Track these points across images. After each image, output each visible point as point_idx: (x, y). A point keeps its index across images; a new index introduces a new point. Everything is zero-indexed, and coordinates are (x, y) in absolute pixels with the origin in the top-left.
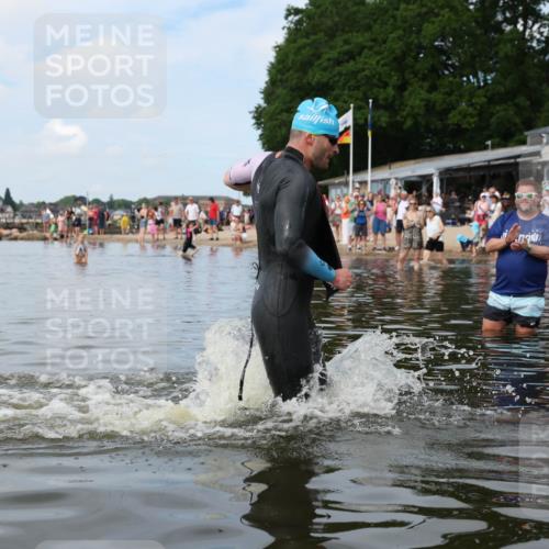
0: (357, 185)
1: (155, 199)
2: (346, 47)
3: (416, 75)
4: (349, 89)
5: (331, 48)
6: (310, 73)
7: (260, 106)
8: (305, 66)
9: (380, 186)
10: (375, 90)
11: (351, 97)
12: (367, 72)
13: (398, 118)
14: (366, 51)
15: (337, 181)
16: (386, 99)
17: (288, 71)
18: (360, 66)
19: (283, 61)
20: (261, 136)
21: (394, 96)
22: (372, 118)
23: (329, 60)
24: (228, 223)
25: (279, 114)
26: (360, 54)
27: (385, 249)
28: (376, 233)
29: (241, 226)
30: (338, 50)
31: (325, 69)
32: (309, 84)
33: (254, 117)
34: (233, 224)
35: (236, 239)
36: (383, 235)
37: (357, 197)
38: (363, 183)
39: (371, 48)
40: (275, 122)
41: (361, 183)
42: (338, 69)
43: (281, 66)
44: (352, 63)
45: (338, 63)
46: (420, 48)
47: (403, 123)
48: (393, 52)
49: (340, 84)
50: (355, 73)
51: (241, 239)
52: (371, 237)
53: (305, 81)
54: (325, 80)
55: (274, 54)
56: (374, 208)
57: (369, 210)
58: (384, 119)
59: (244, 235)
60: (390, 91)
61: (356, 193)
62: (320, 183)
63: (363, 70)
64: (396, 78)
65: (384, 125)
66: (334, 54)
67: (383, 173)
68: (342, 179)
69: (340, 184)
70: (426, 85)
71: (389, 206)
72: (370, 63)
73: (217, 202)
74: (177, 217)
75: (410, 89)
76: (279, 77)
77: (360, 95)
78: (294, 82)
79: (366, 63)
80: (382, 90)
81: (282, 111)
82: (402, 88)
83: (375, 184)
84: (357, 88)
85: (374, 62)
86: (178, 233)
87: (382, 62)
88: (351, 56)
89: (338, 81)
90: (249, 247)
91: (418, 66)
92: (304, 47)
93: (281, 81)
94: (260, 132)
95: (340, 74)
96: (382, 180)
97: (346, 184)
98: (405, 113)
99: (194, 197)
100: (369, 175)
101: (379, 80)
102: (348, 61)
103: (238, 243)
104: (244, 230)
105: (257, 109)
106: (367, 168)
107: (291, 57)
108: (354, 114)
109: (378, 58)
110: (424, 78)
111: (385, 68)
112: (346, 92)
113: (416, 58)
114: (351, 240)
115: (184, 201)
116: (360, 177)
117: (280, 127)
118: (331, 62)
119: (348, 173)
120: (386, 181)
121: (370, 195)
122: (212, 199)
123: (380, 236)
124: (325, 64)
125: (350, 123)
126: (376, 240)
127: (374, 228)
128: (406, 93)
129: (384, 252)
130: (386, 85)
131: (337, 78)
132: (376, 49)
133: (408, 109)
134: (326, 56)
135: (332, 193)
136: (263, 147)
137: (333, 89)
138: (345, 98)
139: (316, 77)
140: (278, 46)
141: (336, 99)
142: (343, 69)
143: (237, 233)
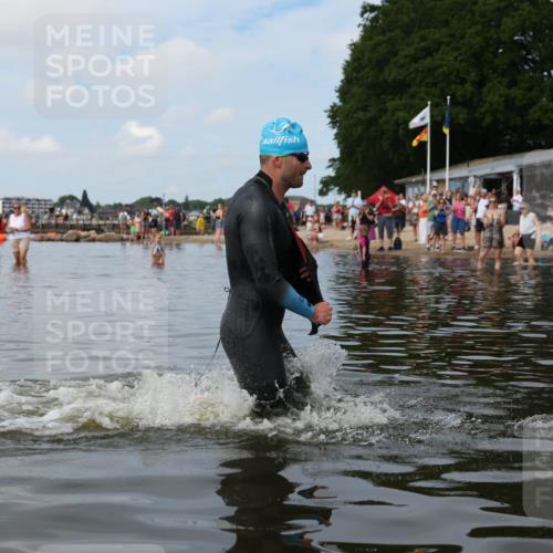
0: (435, 184)
2: (423, 44)
4: (426, 86)
5: (408, 45)
6: (387, 71)
7: (335, 105)
8: (381, 64)
9: (459, 184)
10: (453, 87)
11: (428, 94)
12: (444, 69)
13: (477, 115)
14: (443, 47)
15: (414, 180)
16: (464, 96)
17: (364, 68)
18: (437, 63)
19: (359, 59)
20: (336, 135)
21: (472, 93)
23: (406, 57)
25: (355, 112)
26: (437, 50)
27: (464, 248)
28: (455, 232)
29: (317, 225)
30: (415, 46)
31: (402, 66)
32: (385, 81)
33: (329, 117)
34: (309, 225)
35: (312, 239)
36: (463, 234)
37: (435, 196)
38: (441, 182)
39: (448, 44)
40: (351, 121)
42: (415, 66)
43: (356, 64)
44: (429, 60)
45: (415, 59)
46: (499, 43)
47: (482, 120)
48: (471, 48)
49: (417, 81)
50: (431, 71)
51: (317, 240)
53: (381, 79)
54: (401, 77)
55: (350, 52)
56: (453, 207)
57: (448, 208)
58: (462, 116)
59: (320, 235)
60: (468, 88)
61: (433, 192)
62: (397, 182)
63: (440, 67)
64: (474, 74)
65: (462, 122)
66: (410, 51)
67: (461, 171)
68: (420, 178)
69: (417, 183)
70: (505, 80)
71: (468, 204)
72: (447, 59)
75: (489, 84)
76: (355, 75)
77: (438, 92)
78: (370, 79)
79: (443, 59)
80: (459, 87)
81: (358, 109)
83: (453, 183)
84: (435, 84)
85: (452, 59)
87: (460, 58)
88: (428, 52)
89: (415, 79)
90: (325, 247)
91: (497, 61)
93: (357, 79)
94: (335, 131)
95: (417, 71)
96: (461, 178)
97: (424, 183)
98: (483, 110)
100: (447, 173)
101: (457, 76)
102: (424, 58)
103: (315, 243)
104: (320, 230)
105: (332, 107)
106: (445, 166)
107: (367, 54)
109: (456, 54)
110: (503, 75)
111: (463, 64)
112: (423, 89)
113: (495, 53)
114: (430, 239)
116: (438, 175)
117: (356, 126)
119: (426, 172)
120: (464, 179)
121: (449, 194)
123: (458, 235)
125: (428, 120)
126: (455, 239)
127: (452, 227)
128: (485, 89)
131: (412, 76)
132: (454, 44)
133: (487, 105)
135: (410, 192)
136: (339, 146)
137: (409, 87)
138: (422, 95)
139: (392, 74)
140: (354, 44)
141: (413, 96)
142: (420, 66)
143: (313, 233)
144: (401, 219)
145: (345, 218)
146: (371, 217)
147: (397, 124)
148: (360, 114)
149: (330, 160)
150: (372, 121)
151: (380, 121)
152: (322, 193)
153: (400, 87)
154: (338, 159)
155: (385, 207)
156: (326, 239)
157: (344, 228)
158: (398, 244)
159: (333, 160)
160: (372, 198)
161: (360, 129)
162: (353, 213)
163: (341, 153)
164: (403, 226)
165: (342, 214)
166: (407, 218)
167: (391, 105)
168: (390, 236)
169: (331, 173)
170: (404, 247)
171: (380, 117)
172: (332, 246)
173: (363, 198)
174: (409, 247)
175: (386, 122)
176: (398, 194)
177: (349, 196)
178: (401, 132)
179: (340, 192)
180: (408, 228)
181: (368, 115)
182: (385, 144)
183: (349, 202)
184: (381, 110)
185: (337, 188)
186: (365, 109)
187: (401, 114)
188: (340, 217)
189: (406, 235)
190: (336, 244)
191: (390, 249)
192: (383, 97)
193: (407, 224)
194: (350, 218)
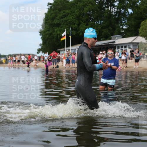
0: (67, 51)
1: (13, 55)
2: (64, 14)
3: (82, 21)
4: (65, 25)
5: (60, 14)
6: (55, 21)
7: (41, 29)
8: (53, 19)
9: (74, 51)
10: (72, 25)
11: (65, 27)
12: (70, 20)
13: (78, 33)
14: (69, 15)
15: (62, 49)
16: (75, 28)
17: (49, 20)
18: (68, 19)
19: (47, 17)
20: (41, 37)
21: (77, 27)
22: (71, 33)
23: (59, 17)
24: (33, 61)
25: (46, 31)
26: (68, 16)
27: (75, 67)
28: (72, 63)
29: (36, 62)
30: (62, 14)
31: (58, 20)
32: (54, 23)
33: (40, 32)
34: (34, 61)
35: (35, 65)
36: (74, 64)
37: (67, 54)
38: (69, 50)
39: (70, 14)
40: (45, 34)
41: (68, 50)
42: (62, 19)
43: (46, 19)
44: (65, 18)
45: (62, 18)
46: (84, 14)
47: (79, 34)
48: (76, 15)
49: (63, 23)
50: (66, 21)
51: (36, 65)
52: (71, 64)
53: (53, 23)
54: (58, 22)
55: (45, 15)
56: (72, 57)
57: (70, 57)
58: (74, 33)
59: (37, 64)
60: (76, 25)
61: (67, 53)
62: (57, 50)
63: (69, 20)
64: (77, 22)
65: (74, 34)
66: (61, 16)
67: (74, 47)
68: (63, 49)
69: (63, 50)
70: (85, 24)
71: (76, 56)
72: (70, 18)
73: (30, 55)
74: (18, 60)
75: (81, 25)
76: (46, 21)
77: (68, 27)
78: (50, 23)
79: (69, 18)
80: (74, 25)
81: (47, 31)
82: (79, 25)
83: (72, 50)
84: (67, 25)
85: (71, 18)
86: (19, 64)
87: (74, 18)
88: (65, 16)
89: (62, 23)
90: (38, 67)
91: (83, 19)
92: (53, 13)
93: (47, 23)
94: (41, 36)
95: (62, 21)
96: (74, 49)
97: (65, 50)
98: (80, 31)
99: (23, 54)
100: (70, 48)
101: (73, 22)
102: (64, 17)
103: (36, 66)
104: (37, 63)
105: (40, 30)
106: (70, 46)
107: (49, 16)
108: (66, 32)
109: (73, 17)
110: (85, 22)
111: (75, 19)
112: (64, 26)
113: (82, 17)
114: (66, 65)
115: (21, 55)
116: (68, 48)
117: (47, 35)
118: (60, 18)
119: (65, 47)
120: (75, 49)
121: (71, 53)
122: (29, 55)
123: (73, 64)
124: (58, 18)
125: (65, 34)
126: (72, 65)
127: (72, 62)
128: (80, 26)
129: (75, 68)
130: (75, 24)
131: (61, 22)
132: (72, 14)
133: (81, 30)
134: (58, 16)
135: (61, 53)
136: (42, 40)
137: (61, 25)
138: (64, 27)
139: (56, 21)
140: (46, 13)
141: (62, 28)
142: (63, 19)
143: (35, 64)
144: (59, 60)
145: (44, 60)
146: (50, 60)
147: (57, 35)
148: (48, 32)
149: (40, 44)
150: (51, 34)
151: (53, 34)
152: (38, 53)
153: (58, 25)
154: (42, 44)
155: (54, 57)
156: (39, 65)
157: (43, 62)
158: (58, 67)
159: (41, 44)
160: (51, 54)
161: (48, 36)
162: (46, 58)
163: (43, 42)
164: (59, 62)
165: (43, 58)
166: (60, 60)
167: (56, 30)
168: (56, 64)
169: (40, 47)
170: (59, 67)
171: (53, 33)
172: (40, 67)
173: (49, 54)
174: (61, 67)
175: (55, 34)
176: (58, 53)
177: (45, 54)
178: (58, 37)
179: (43, 53)
180: (60, 62)
181: (50, 32)
182: (54, 40)
183: (45, 55)
184: (53, 31)
185: (42, 52)
186: (49, 31)
187: (58, 32)
188: (42, 59)
189: (60, 64)
190: (41, 66)
191: (56, 68)
192: (54, 27)
193: (60, 61)
194: (45, 60)
